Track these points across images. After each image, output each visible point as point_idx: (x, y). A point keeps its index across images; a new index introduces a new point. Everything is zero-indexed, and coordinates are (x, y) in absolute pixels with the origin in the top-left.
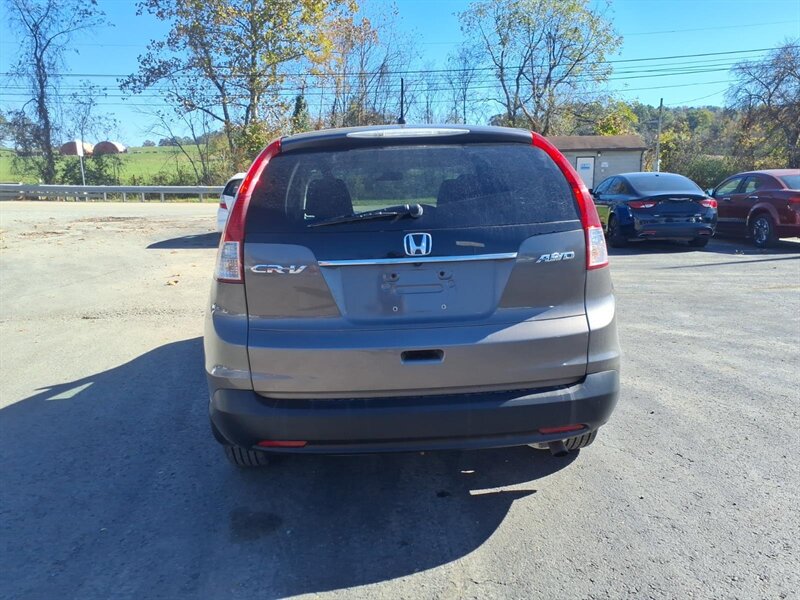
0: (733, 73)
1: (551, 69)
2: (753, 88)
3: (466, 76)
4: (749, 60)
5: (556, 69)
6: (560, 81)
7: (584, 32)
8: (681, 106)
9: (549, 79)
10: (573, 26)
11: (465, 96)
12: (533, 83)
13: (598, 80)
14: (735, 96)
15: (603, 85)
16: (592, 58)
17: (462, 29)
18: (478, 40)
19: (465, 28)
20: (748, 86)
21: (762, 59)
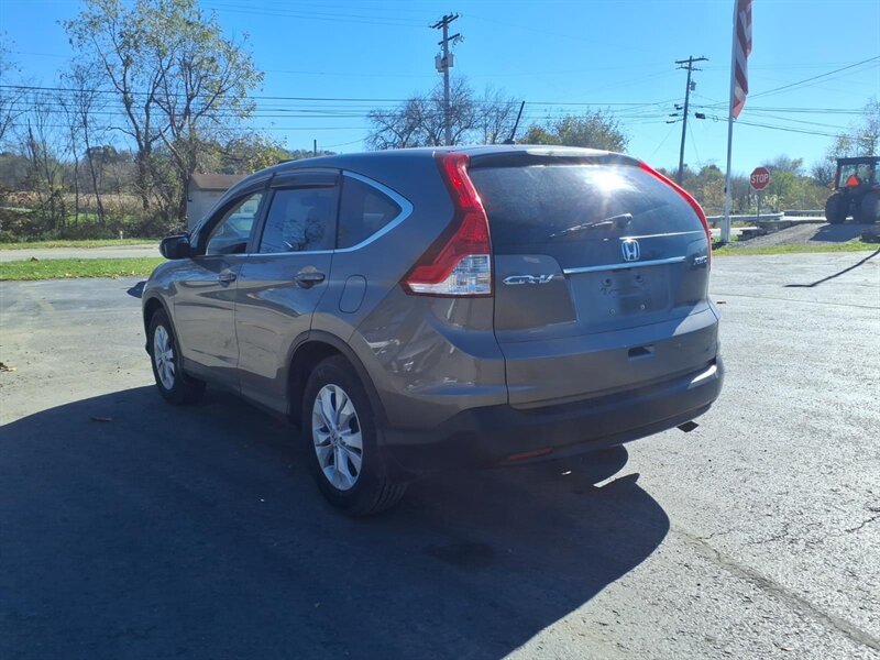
0: (369, 120)
1: (189, 100)
2: (390, 136)
3: (85, 99)
4: (383, 109)
5: (194, 101)
6: (200, 114)
7: (222, 63)
8: (300, 149)
9: (187, 112)
10: (210, 54)
11: (85, 122)
12: (169, 114)
13: (242, 116)
14: (374, 142)
15: (245, 122)
16: (232, 92)
17: (71, 41)
18: (94, 57)
19: (75, 40)
20: (384, 134)
21: (394, 108)
